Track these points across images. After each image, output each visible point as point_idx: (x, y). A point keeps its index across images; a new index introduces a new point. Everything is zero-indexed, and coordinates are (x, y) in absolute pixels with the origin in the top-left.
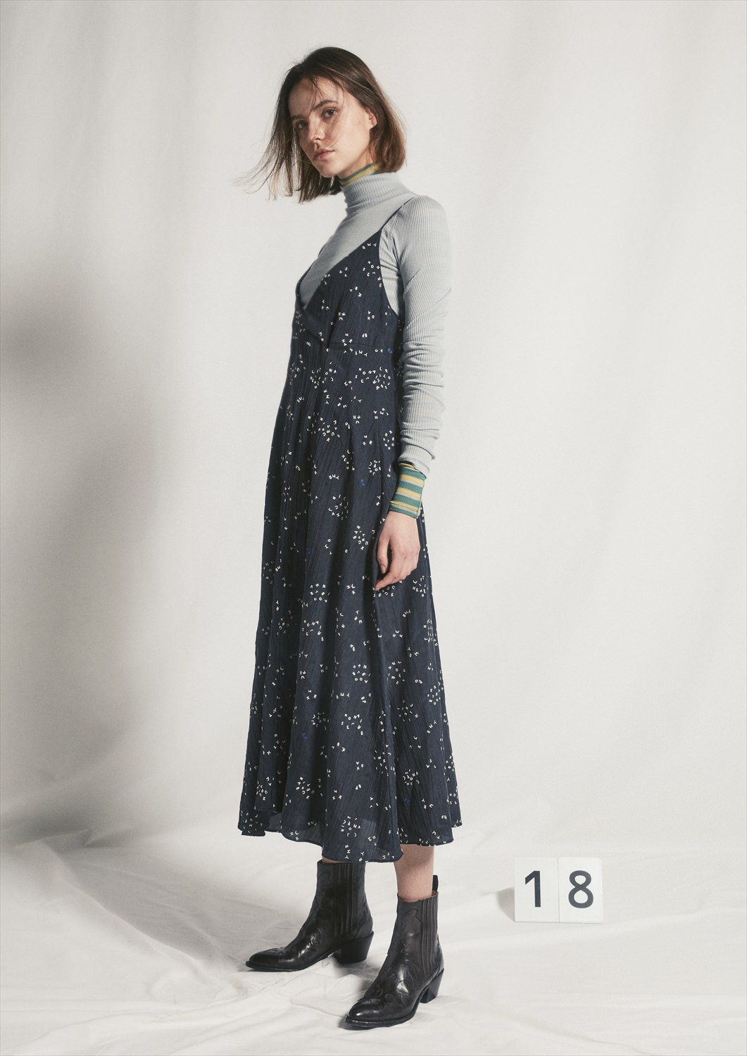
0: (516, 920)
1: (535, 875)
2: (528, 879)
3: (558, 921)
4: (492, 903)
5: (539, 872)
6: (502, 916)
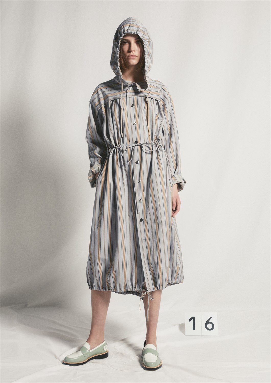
2: (190, 320)
3: (201, 335)
4: (177, 328)
5: (194, 317)
6: (181, 333)
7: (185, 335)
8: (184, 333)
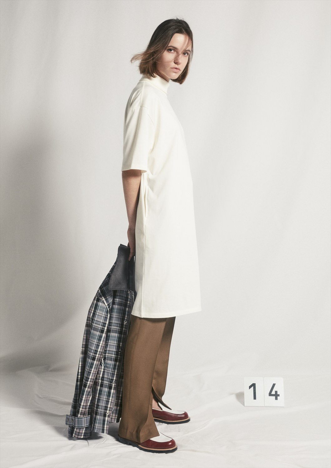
0: (245, 405)
1: (253, 385)
2: (250, 387)
3: (264, 406)
4: (233, 398)
5: (255, 384)
6: (238, 404)
8: (243, 404)
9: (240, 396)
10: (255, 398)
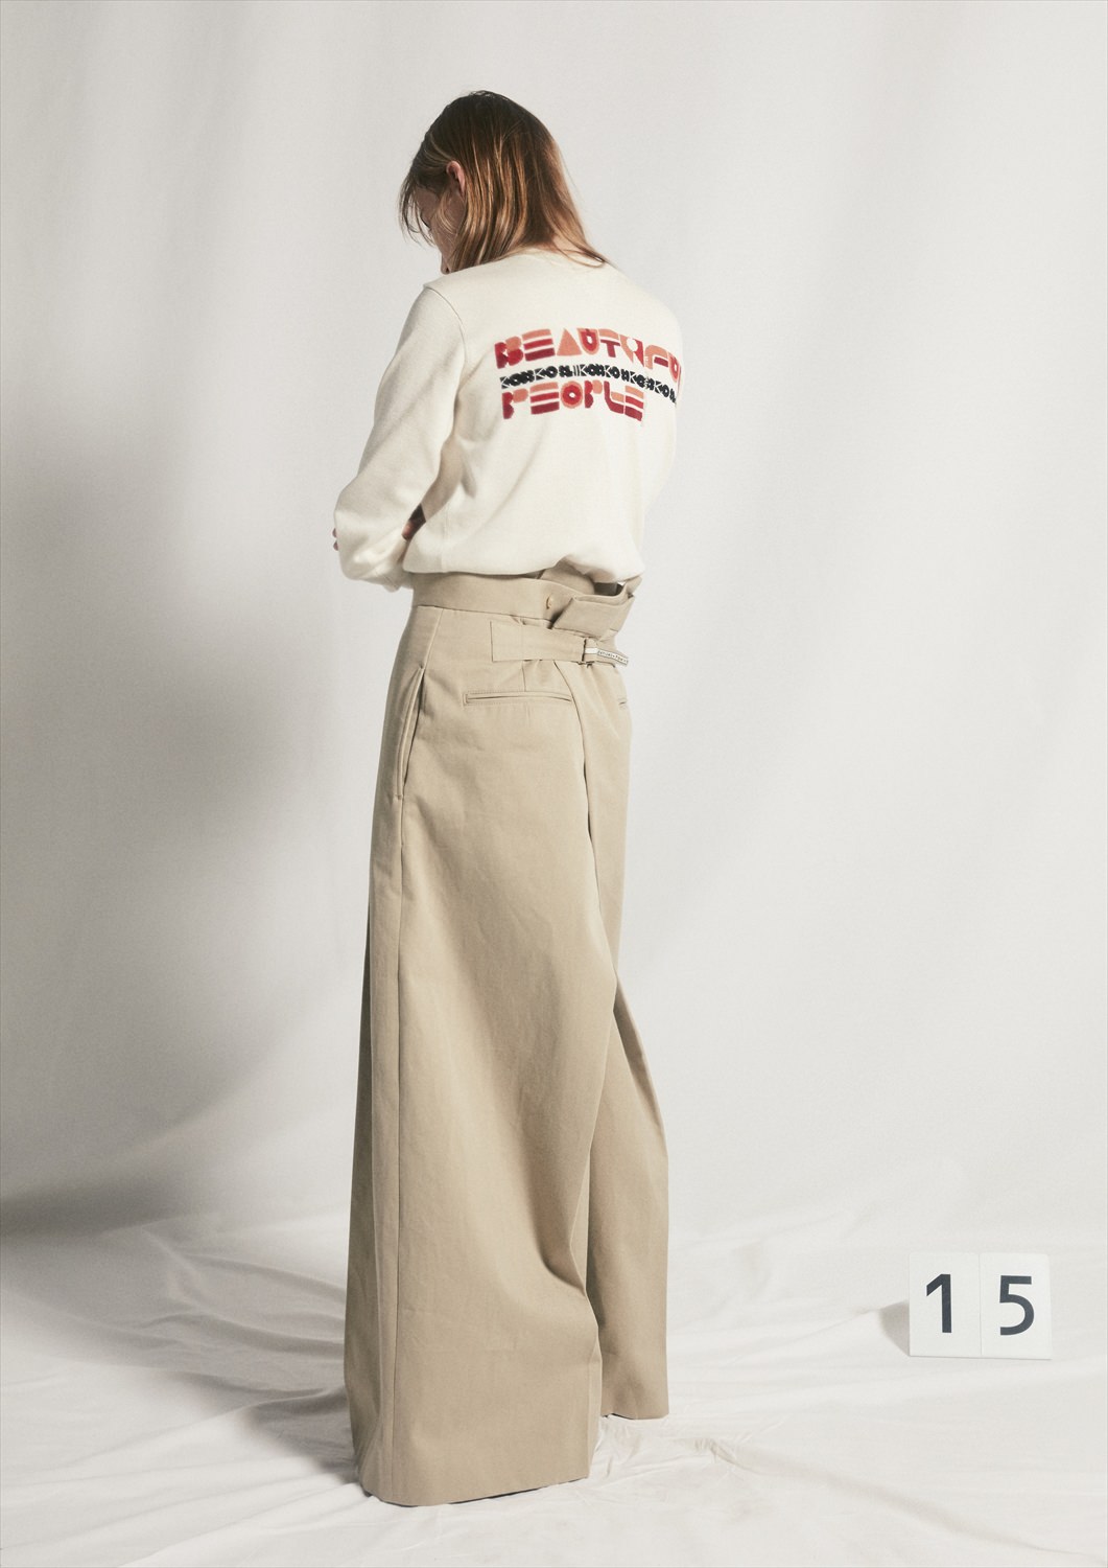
0: (912, 1352)
1: (943, 1282)
2: (931, 1288)
5: (949, 1276)
7: (908, 1353)
8: (905, 1346)
9: (895, 1319)
10: (947, 1327)
